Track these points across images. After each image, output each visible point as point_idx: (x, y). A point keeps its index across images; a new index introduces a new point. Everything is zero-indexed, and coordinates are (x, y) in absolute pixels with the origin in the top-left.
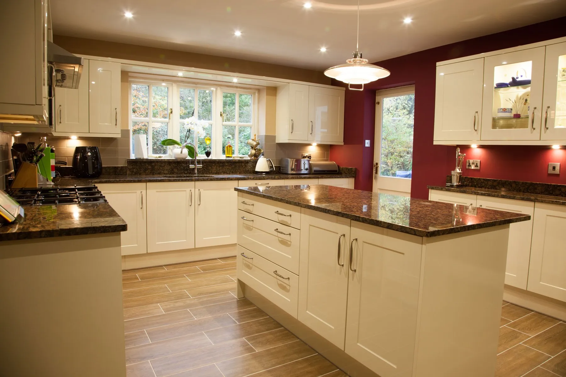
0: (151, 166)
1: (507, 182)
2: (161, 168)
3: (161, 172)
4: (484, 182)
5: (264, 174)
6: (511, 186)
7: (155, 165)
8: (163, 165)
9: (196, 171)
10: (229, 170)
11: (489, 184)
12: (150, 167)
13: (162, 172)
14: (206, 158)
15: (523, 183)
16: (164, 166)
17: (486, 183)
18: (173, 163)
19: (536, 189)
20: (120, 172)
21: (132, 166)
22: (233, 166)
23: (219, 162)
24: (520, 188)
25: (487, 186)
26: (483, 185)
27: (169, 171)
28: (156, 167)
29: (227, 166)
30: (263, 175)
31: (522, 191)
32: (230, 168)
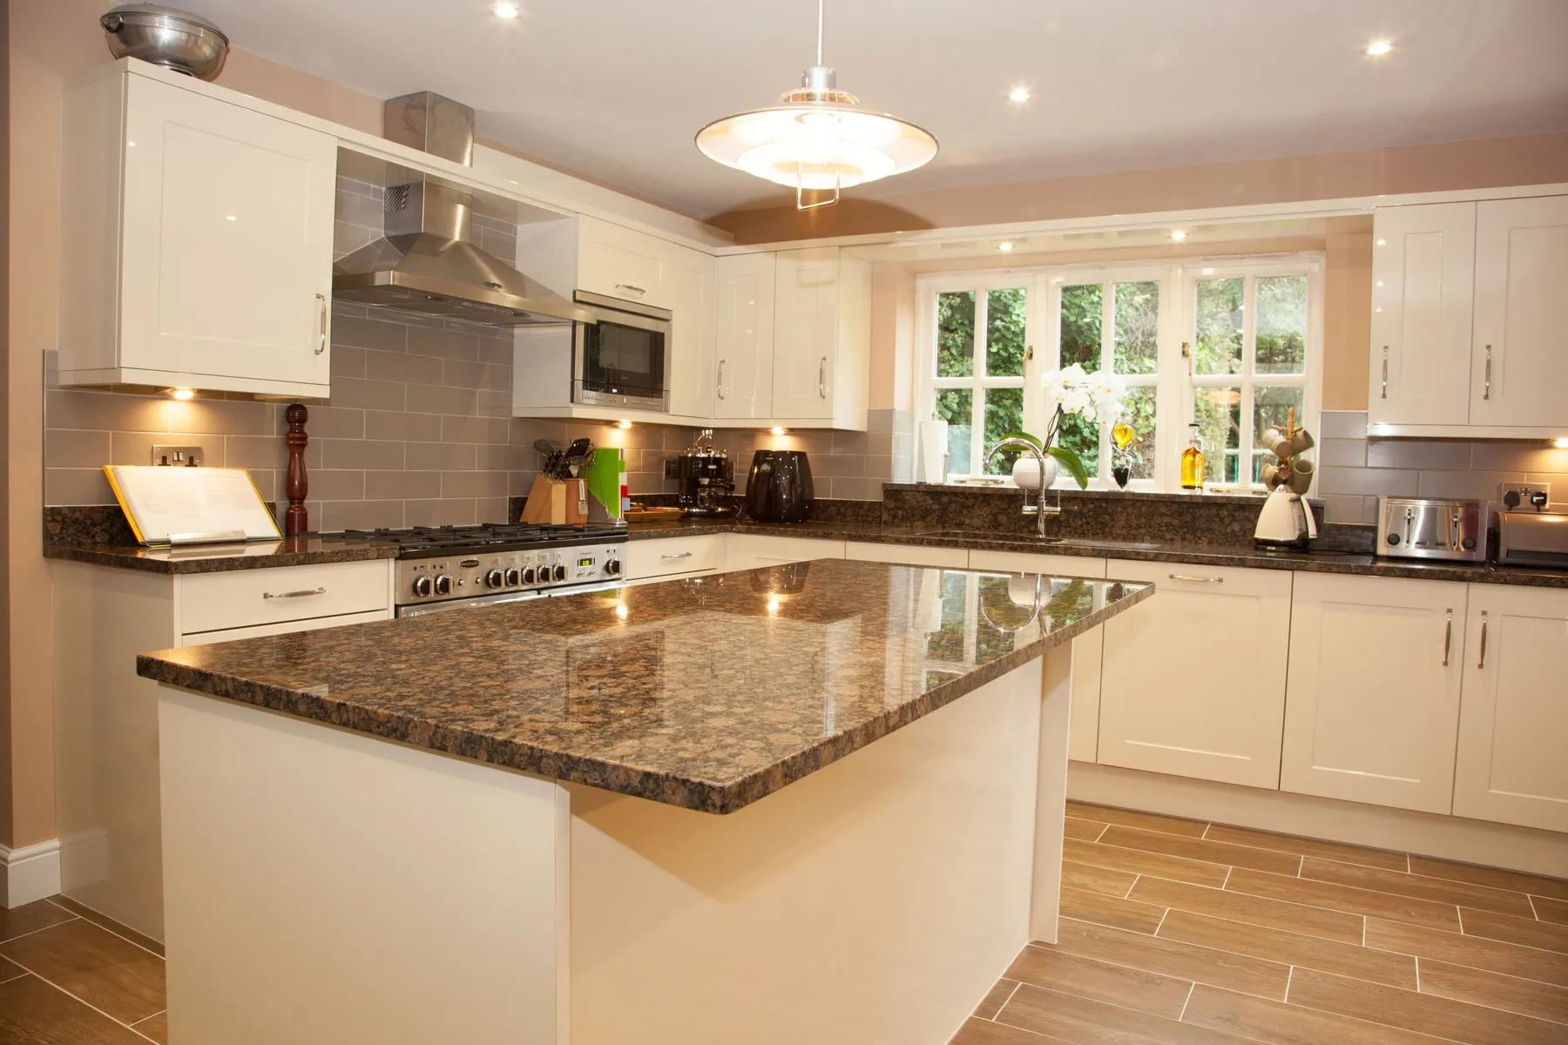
0: (939, 504)
2: (965, 512)
3: (964, 521)
5: (1271, 551)
7: (951, 502)
8: (969, 503)
9: (1041, 526)
10: (1171, 527)
12: (936, 507)
13: (967, 521)
14: (1116, 488)
16: (973, 507)
18: (998, 500)
20: (868, 516)
21: (895, 501)
22: (1188, 518)
23: (1138, 501)
27: (985, 521)
28: (952, 507)
29: (1164, 514)
30: (1269, 554)
32: (1176, 522)
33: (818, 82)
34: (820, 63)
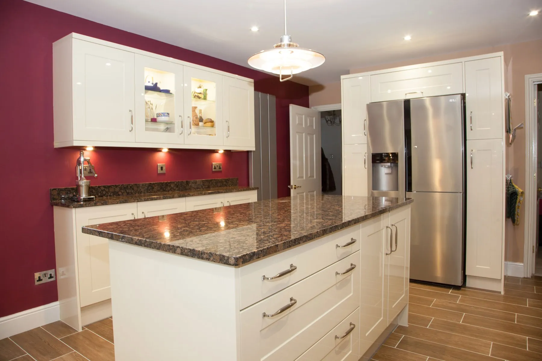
1: (128, 186)
4: (104, 190)
6: (133, 189)
11: (111, 191)
15: (143, 185)
17: (107, 190)
19: (153, 188)
24: (141, 189)
25: (108, 193)
26: (104, 193)
31: (143, 192)
33: (286, 40)
34: (286, 34)
